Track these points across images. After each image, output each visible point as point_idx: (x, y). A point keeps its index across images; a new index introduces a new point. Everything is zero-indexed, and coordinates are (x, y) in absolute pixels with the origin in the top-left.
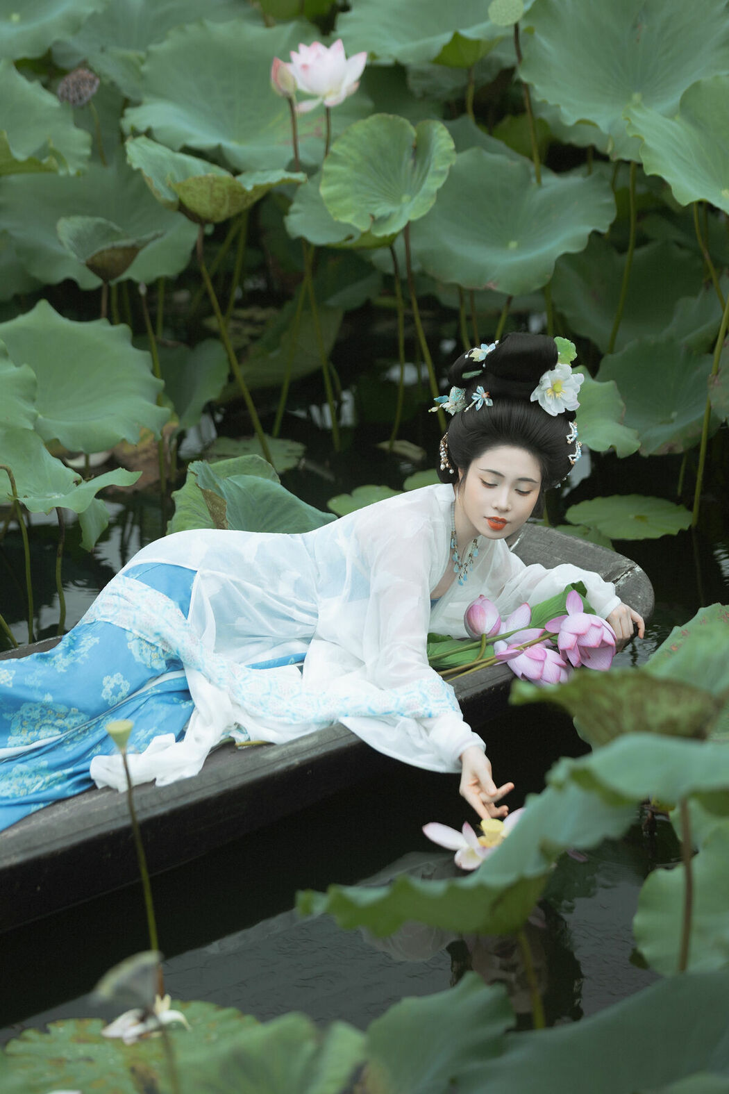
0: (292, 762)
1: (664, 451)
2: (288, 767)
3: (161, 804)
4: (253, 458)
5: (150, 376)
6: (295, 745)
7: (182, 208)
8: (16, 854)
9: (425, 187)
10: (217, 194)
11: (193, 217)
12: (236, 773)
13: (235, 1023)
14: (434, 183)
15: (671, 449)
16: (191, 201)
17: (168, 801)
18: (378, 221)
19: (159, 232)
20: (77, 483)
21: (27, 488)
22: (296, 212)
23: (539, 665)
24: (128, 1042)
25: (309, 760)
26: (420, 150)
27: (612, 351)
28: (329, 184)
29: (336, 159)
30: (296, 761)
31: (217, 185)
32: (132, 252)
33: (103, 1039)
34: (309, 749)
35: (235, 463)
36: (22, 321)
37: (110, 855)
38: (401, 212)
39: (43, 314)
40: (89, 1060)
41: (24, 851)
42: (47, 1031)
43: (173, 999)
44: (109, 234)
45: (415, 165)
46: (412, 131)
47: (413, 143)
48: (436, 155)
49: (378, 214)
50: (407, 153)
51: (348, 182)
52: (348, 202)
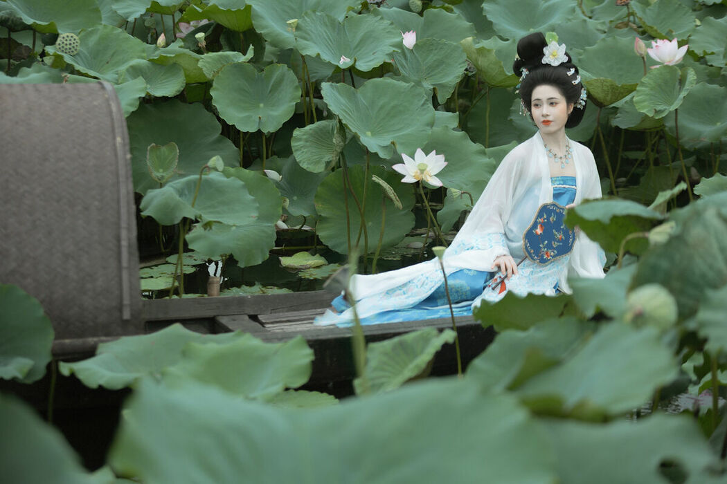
9: (680, 96)
10: (605, 88)
14: (683, 94)
16: (592, 91)
18: (657, 112)
26: (682, 81)
28: (639, 96)
29: (643, 85)
31: (605, 83)
38: (669, 109)
45: (680, 87)
46: (679, 72)
47: (679, 78)
48: (687, 83)
49: (658, 108)
50: (677, 83)
51: (647, 95)
52: (646, 103)
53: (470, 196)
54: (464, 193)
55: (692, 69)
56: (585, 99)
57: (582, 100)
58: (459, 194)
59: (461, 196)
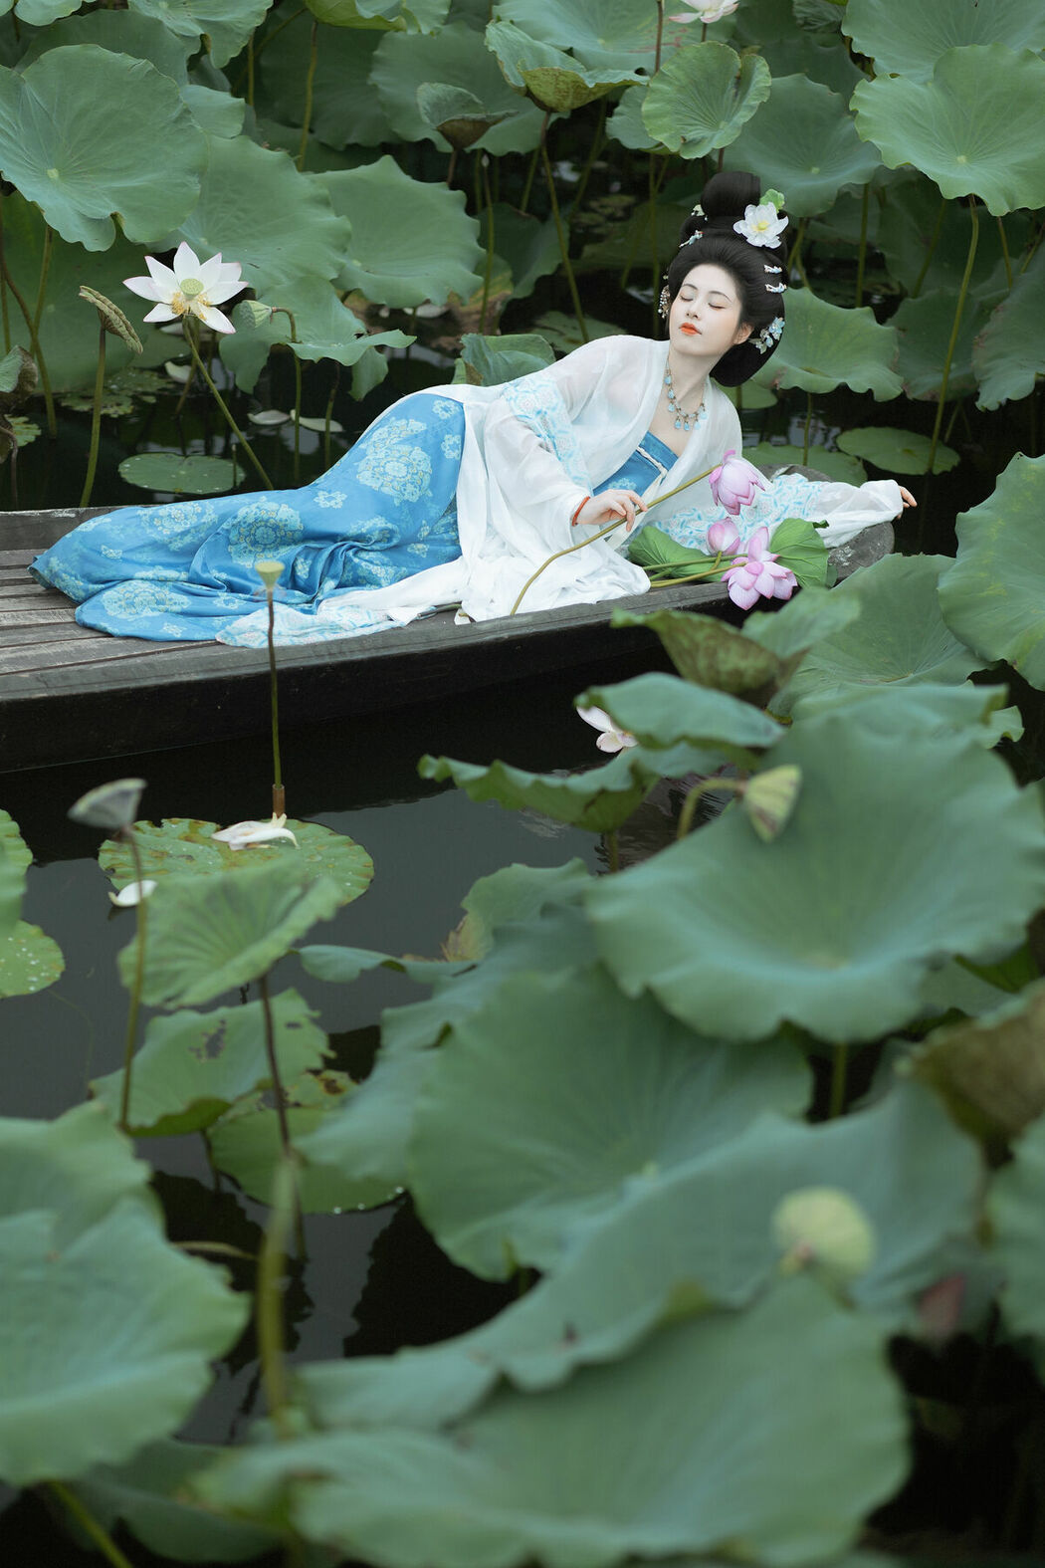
0: (501, 635)
1: (928, 398)
2: (497, 639)
3: (360, 651)
4: (537, 338)
5: (475, 245)
6: (509, 621)
7: (529, 93)
8: (197, 672)
9: (735, 119)
10: (562, 86)
11: (540, 104)
12: (442, 638)
13: (345, 849)
14: (743, 117)
15: (934, 397)
16: (535, 90)
17: (369, 650)
18: (687, 144)
19: (512, 111)
20: (359, 336)
21: (309, 333)
22: (621, 114)
23: (752, 577)
24: (233, 848)
25: (518, 635)
26: (742, 81)
27: (915, 296)
28: (653, 101)
29: (663, 78)
30: (505, 635)
31: (562, 78)
32: (482, 127)
33: (210, 841)
34: (522, 626)
35: (519, 339)
36: (363, 171)
37: (297, 690)
38: (712, 138)
39: (386, 169)
40: (190, 858)
41: (206, 671)
42: (159, 825)
43: (289, 817)
44: (469, 104)
45: (736, 94)
46: (738, 62)
47: (737, 73)
48: (752, 90)
49: (690, 136)
50: (731, 82)
51: (669, 101)
52: (666, 120)
53: (291, 316)
54: (278, 311)
55: (764, 62)
56: (777, 337)
57: (771, 335)
58: (266, 313)
59: (271, 316)
